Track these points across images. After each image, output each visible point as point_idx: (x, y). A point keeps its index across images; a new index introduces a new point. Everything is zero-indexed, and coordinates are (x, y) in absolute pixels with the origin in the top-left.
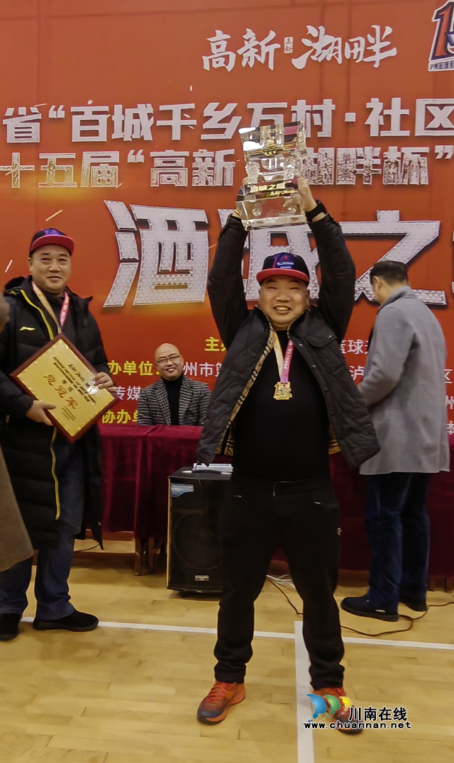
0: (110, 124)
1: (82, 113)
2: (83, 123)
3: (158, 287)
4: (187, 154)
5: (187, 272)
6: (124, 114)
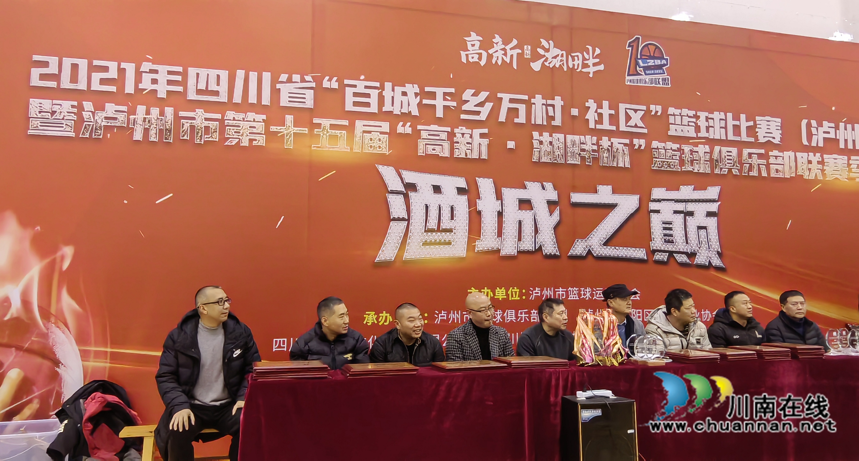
0: (381, 99)
1: (355, 86)
2: (355, 95)
3: (425, 244)
4: (449, 129)
5: (450, 231)
6: (393, 90)
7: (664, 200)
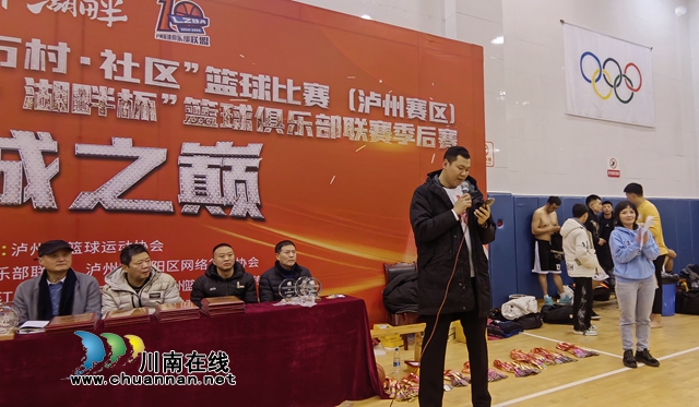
7: (197, 154)
